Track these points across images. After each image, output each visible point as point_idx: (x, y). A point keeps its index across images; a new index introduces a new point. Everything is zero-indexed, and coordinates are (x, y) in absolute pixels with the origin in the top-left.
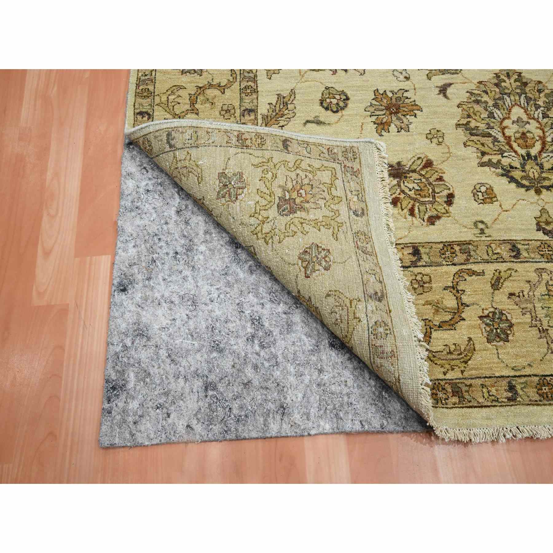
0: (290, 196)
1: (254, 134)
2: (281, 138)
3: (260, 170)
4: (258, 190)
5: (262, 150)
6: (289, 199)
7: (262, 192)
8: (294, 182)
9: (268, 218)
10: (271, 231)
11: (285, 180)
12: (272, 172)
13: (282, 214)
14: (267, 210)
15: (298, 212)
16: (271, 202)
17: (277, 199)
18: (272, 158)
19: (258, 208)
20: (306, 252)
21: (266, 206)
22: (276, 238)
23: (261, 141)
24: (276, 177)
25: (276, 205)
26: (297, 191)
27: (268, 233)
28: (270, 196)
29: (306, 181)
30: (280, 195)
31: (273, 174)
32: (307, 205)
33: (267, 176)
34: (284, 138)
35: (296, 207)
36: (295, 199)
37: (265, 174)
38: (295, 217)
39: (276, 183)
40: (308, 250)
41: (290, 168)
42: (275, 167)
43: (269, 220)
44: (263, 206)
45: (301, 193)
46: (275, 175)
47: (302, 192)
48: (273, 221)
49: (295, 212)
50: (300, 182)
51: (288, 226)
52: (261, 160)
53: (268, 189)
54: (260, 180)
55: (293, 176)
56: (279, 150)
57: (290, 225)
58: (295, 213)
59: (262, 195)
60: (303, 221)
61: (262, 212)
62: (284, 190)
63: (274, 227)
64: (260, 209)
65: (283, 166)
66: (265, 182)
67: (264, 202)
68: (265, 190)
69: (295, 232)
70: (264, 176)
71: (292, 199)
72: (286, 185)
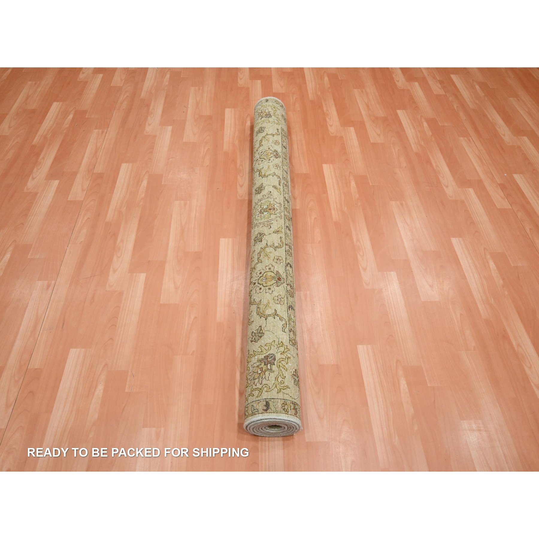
0: (267, 366)
1: (289, 413)
2: (270, 411)
3: (286, 384)
4: (287, 371)
5: (284, 399)
6: (268, 364)
7: (284, 369)
8: (264, 377)
9: (281, 354)
10: (280, 347)
11: (270, 377)
12: (278, 382)
13: (273, 355)
14: (281, 358)
15: (263, 357)
16: (280, 362)
17: (276, 364)
18: (278, 393)
19: (286, 360)
20: (260, 337)
21: (282, 360)
22: (277, 343)
23: (285, 407)
24: (276, 378)
25: (276, 360)
26: (262, 371)
27: (281, 346)
28: (279, 366)
29: (256, 381)
30: (274, 366)
31: (277, 380)
32: (258, 364)
33: (282, 379)
34: (268, 411)
35: (264, 360)
36: (265, 365)
37: (283, 381)
38: (265, 354)
39: (276, 373)
40: (259, 338)
41: (266, 387)
42: (276, 386)
43: (280, 353)
44: (284, 361)
45: (260, 370)
46: (276, 379)
47: (259, 372)
48: (278, 351)
49: (265, 357)
50: (260, 378)
51: (270, 348)
52: (285, 391)
53: (281, 370)
54: (285, 377)
55: (264, 382)
56: (272, 400)
57: (268, 349)
58: (265, 356)
59: (284, 367)
60: (261, 353)
61: (284, 357)
62: (271, 369)
63: (277, 349)
64: (285, 359)
65: (271, 387)
66: (283, 375)
67: (283, 362)
68: (283, 370)
69: (266, 345)
70: (283, 380)
71: (266, 365)
72: (269, 374)
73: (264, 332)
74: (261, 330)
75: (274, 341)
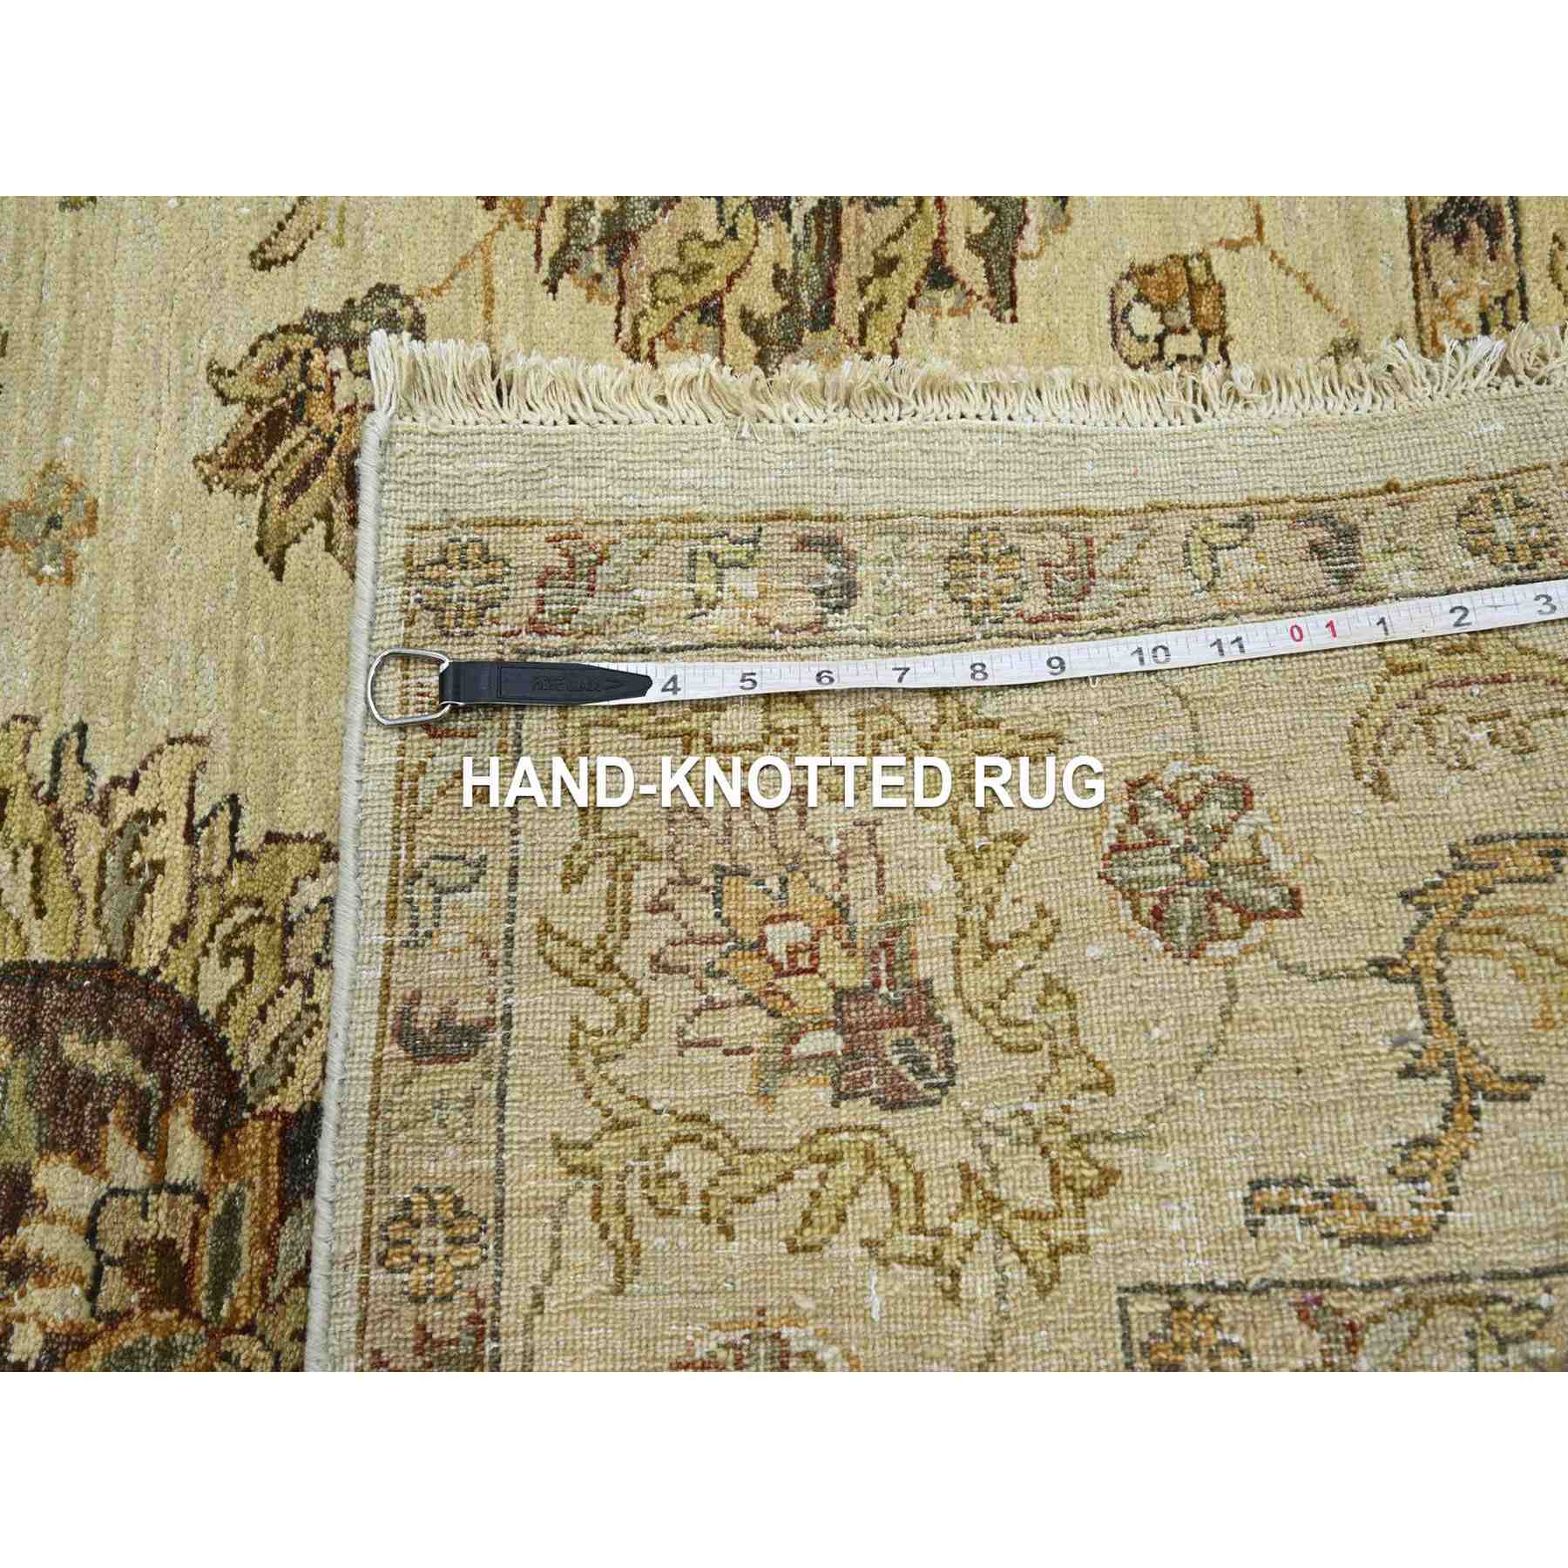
0: (820, 1025)
1: (378, 1276)
2: (393, 1072)
3: (654, 1237)
4: (793, 1250)
5: (499, 1216)
6: (842, 1028)
7: (807, 1219)
8: (720, 991)
9: (967, 1176)
10: (1044, 1152)
11: (714, 1055)
12: (668, 1148)
13: (942, 1078)
14: (919, 1178)
15: (922, 970)
16: (869, 1156)
17: (849, 1112)
18: (558, 1145)
19: (907, 1244)
20: (1157, 913)
21: (895, 1190)
22: (1089, 1112)
23: (432, 1221)
24: (702, 1119)
25: (887, 1120)
26: (780, 973)
27: (1054, 1170)
28: (833, 1159)
29: (698, 912)
30: (825, 1094)
31: (677, 1139)
32: (865, 914)
33: (696, 1184)
34: (393, 1049)
35: (891, 984)
36: (841, 994)
37: (684, 1199)
38: (958, 991)
39: (749, 1122)
40: (1148, 903)
41: (621, 1020)
42: (627, 1124)
43: (977, 1164)
44: (896, 1209)
45: (793, 952)
46: (689, 1128)
47: (779, 939)
48: (988, 1138)
49: (924, 988)
50: (711, 952)
51: (1015, 1037)
52: (580, 1224)
53: (787, 1177)
54: (728, 1232)
55: (671, 997)
56: (490, 1088)
57: (1006, 1023)
58: (929, 994)
59: (825, 1214)
60: (972, 943)
61: (936, 1213)
62: (787, 1066)
63: (1019, 1127)
64: (918, 1230)
65: (614, 1069)
66: (740, 1200)
67: (875, 1200)
68: (794, 1196)
69: (1050, 985)
70: (695, 1207)
71: (838, 1009)
72: (745, 1050)
73: (1214, 950)
74: (1248, 914)
75: (1108, 1085)
